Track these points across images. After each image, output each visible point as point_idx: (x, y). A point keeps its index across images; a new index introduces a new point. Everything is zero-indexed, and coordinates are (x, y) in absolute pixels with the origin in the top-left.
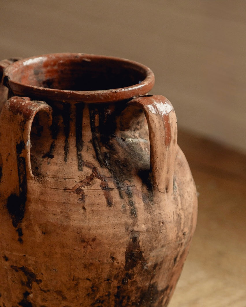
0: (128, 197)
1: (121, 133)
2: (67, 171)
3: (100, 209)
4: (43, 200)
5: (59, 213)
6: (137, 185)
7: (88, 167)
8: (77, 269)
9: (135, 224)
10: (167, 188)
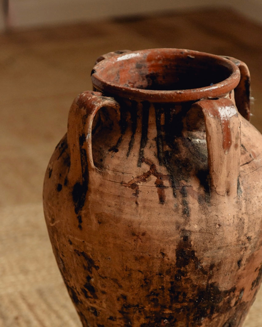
0: (182, 196)
1: (188, 133)
2: (127, 165)
3: (152, 206)
4: (101, 192)
5: (114, 206)
6: (194, 186)
7: (147, 163)
8: (129, 260)
9: (187, 223)
10: (228, 192)
